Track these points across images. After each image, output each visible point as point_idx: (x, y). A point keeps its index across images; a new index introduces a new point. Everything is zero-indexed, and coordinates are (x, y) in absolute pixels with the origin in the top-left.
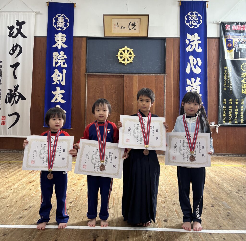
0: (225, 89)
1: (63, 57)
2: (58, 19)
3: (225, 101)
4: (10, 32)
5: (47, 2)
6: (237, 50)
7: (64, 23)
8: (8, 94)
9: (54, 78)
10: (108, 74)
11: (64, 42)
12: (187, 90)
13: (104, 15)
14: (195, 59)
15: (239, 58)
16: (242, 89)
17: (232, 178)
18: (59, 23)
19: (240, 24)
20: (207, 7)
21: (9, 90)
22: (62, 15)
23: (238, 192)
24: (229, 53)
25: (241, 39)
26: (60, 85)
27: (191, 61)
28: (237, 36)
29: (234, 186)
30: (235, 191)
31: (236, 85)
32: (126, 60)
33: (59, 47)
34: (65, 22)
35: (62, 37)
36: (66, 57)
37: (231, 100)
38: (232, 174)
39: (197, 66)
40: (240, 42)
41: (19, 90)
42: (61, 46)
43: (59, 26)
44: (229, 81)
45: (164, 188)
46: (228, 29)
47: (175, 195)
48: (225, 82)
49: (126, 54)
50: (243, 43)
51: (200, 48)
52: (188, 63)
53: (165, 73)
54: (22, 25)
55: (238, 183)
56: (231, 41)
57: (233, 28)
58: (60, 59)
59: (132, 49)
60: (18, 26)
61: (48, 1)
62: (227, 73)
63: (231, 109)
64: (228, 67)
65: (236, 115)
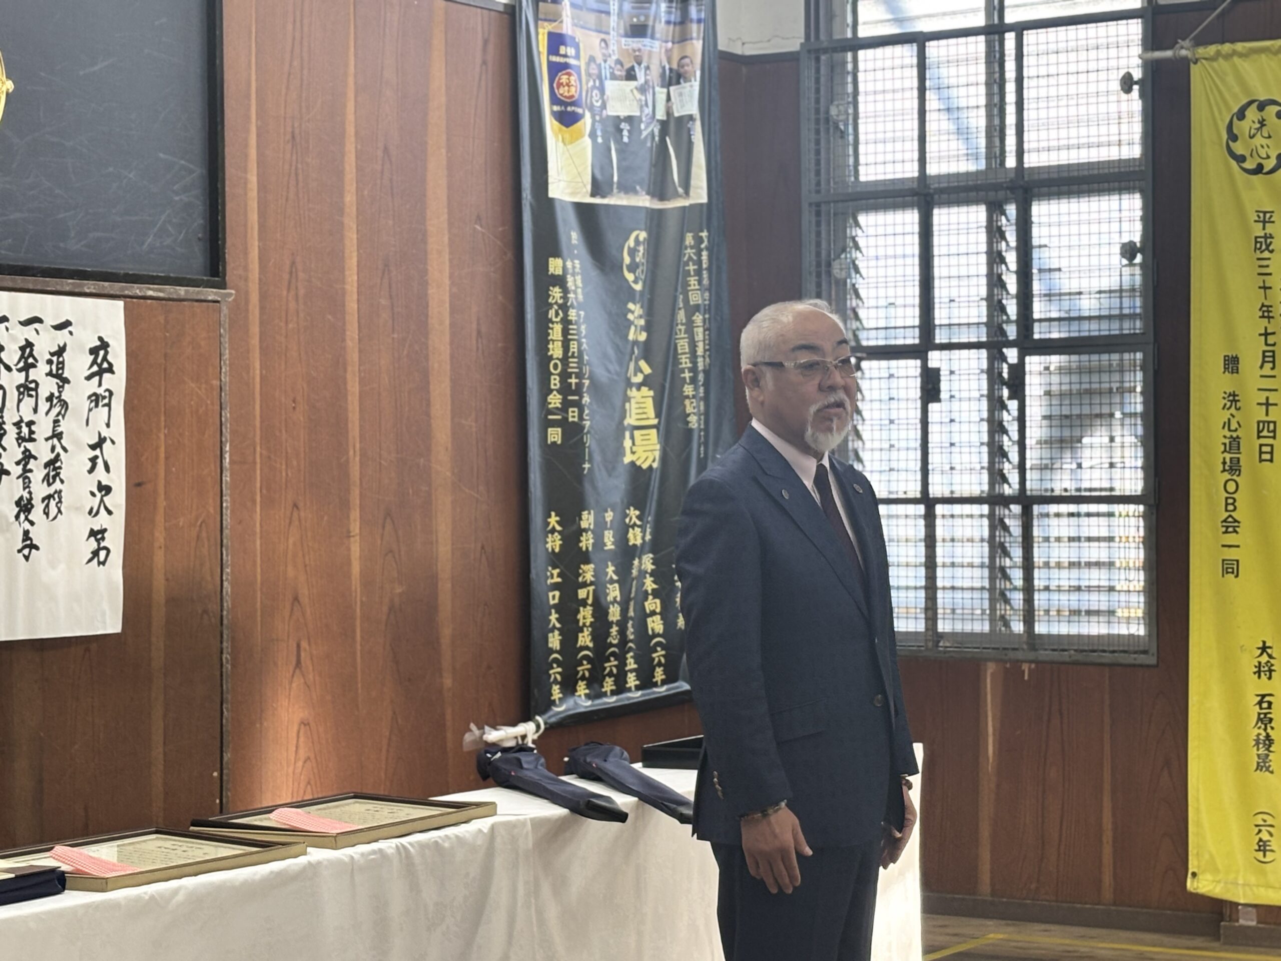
0: (554, 435)
3: (553, 530)
6: (601, 132)
15: (615, 189)
16: (623, 433)
24: (562, 146)
25: (611, 44)
28: (592, 19)
37: (586, 520)
44: (576, 375)
48: (555, 382)
50: (621, 78)
53: (223, 285)
56: (572, 51)
62: (565, 308)
63: (591, 588)
64: (569, 265)
65: (614, 630)
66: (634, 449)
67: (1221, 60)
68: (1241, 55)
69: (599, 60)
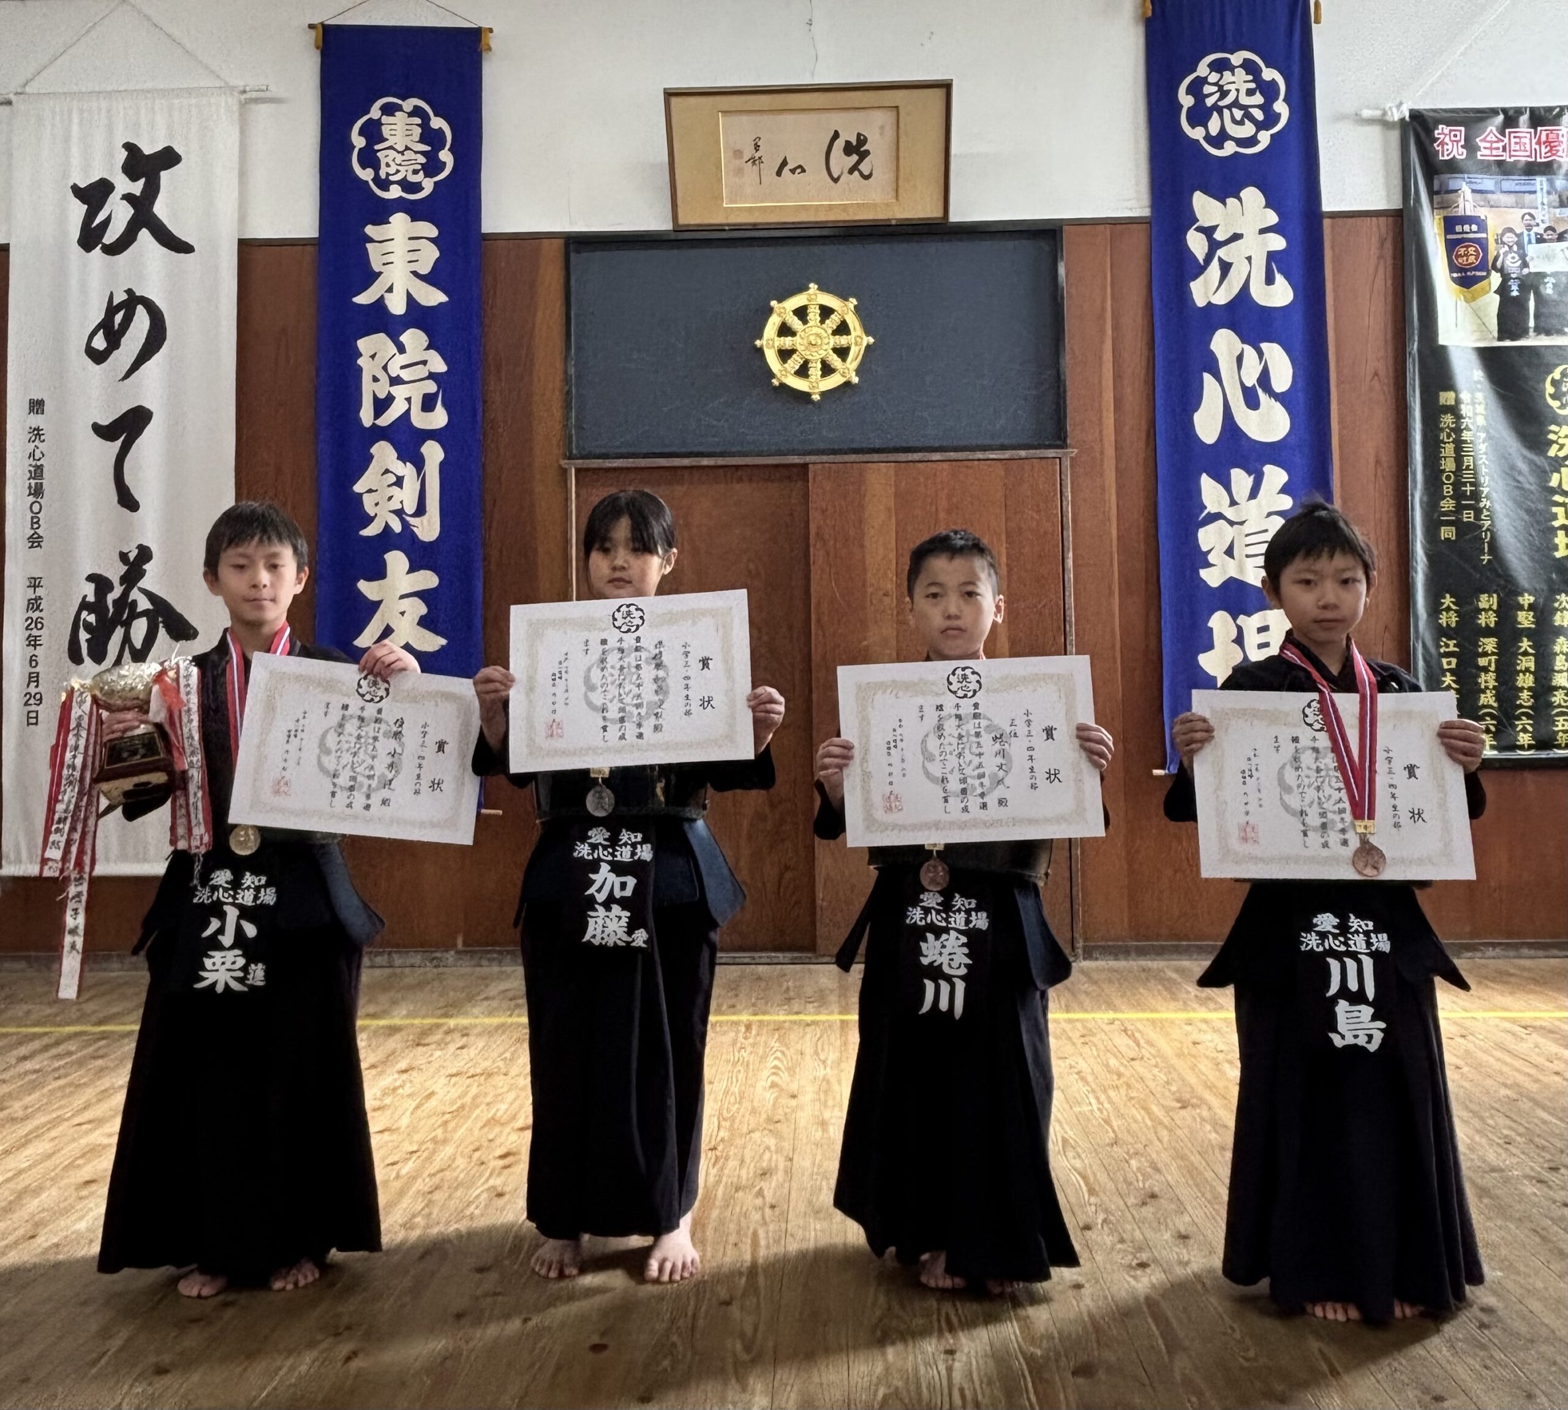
0: (1447, 533)
1: (424, 363)
2: (386, 131)
3: (1448, 609)
4: (90, 216)
5: (311, 27)
6: (1515, 288)
7: (423, 153)
8: (84, 605)
9: (366, 497)
10: (705, 462)
11: (425, 269)
12: (1204, 548)
13: (669, 94)
14: (1250, 352)
15: (1531, 333)
16: (1553, 531)
17: (1509, 1092)
18: (391, 152)
19: (1524, 119)
20: (1317, 21)
21: (91, 578)
22: (409, 104)
23: (1547, 1175)
24: (1462, 304)
25: (1539, 215)
26: (407, 541)
27: (1226, 365)
28: (1510, 199)
29: (1518, 1139)
30: (1528, 1171)
31: (1519, 505)
32: (815, 370)
33: (397, 306)
34: (428, 148)
35: (410, 239)
36: (438, 365)
37: (1487, 601)
38: (1505, 1069)
39: (1262, 396)
40: (1532, 233)
41: (152, 579)
42: (409, 297)
43: (392, 170)
44: (1472, 484)
45: (1078, 1164)
46: (1455, 152)
47: (1144, 1210)
48: (1448, 490)
49: (816, 330)
50: (1551, 241)
51: (1279, 278)
52: (1207, 378)
53: (1064, 445)
54: (164, 175)
55: (1545, 1122)
56: (1474, 227)
57: (1482, 145)
58: (405, 375)
59: (853, 302)
60: (134, 178)
61: (316, 21)
62: (1458, 430)
63: (1493, 658)
64: (1465, 396)
65: (1526, 694)
69: (1519, 230)
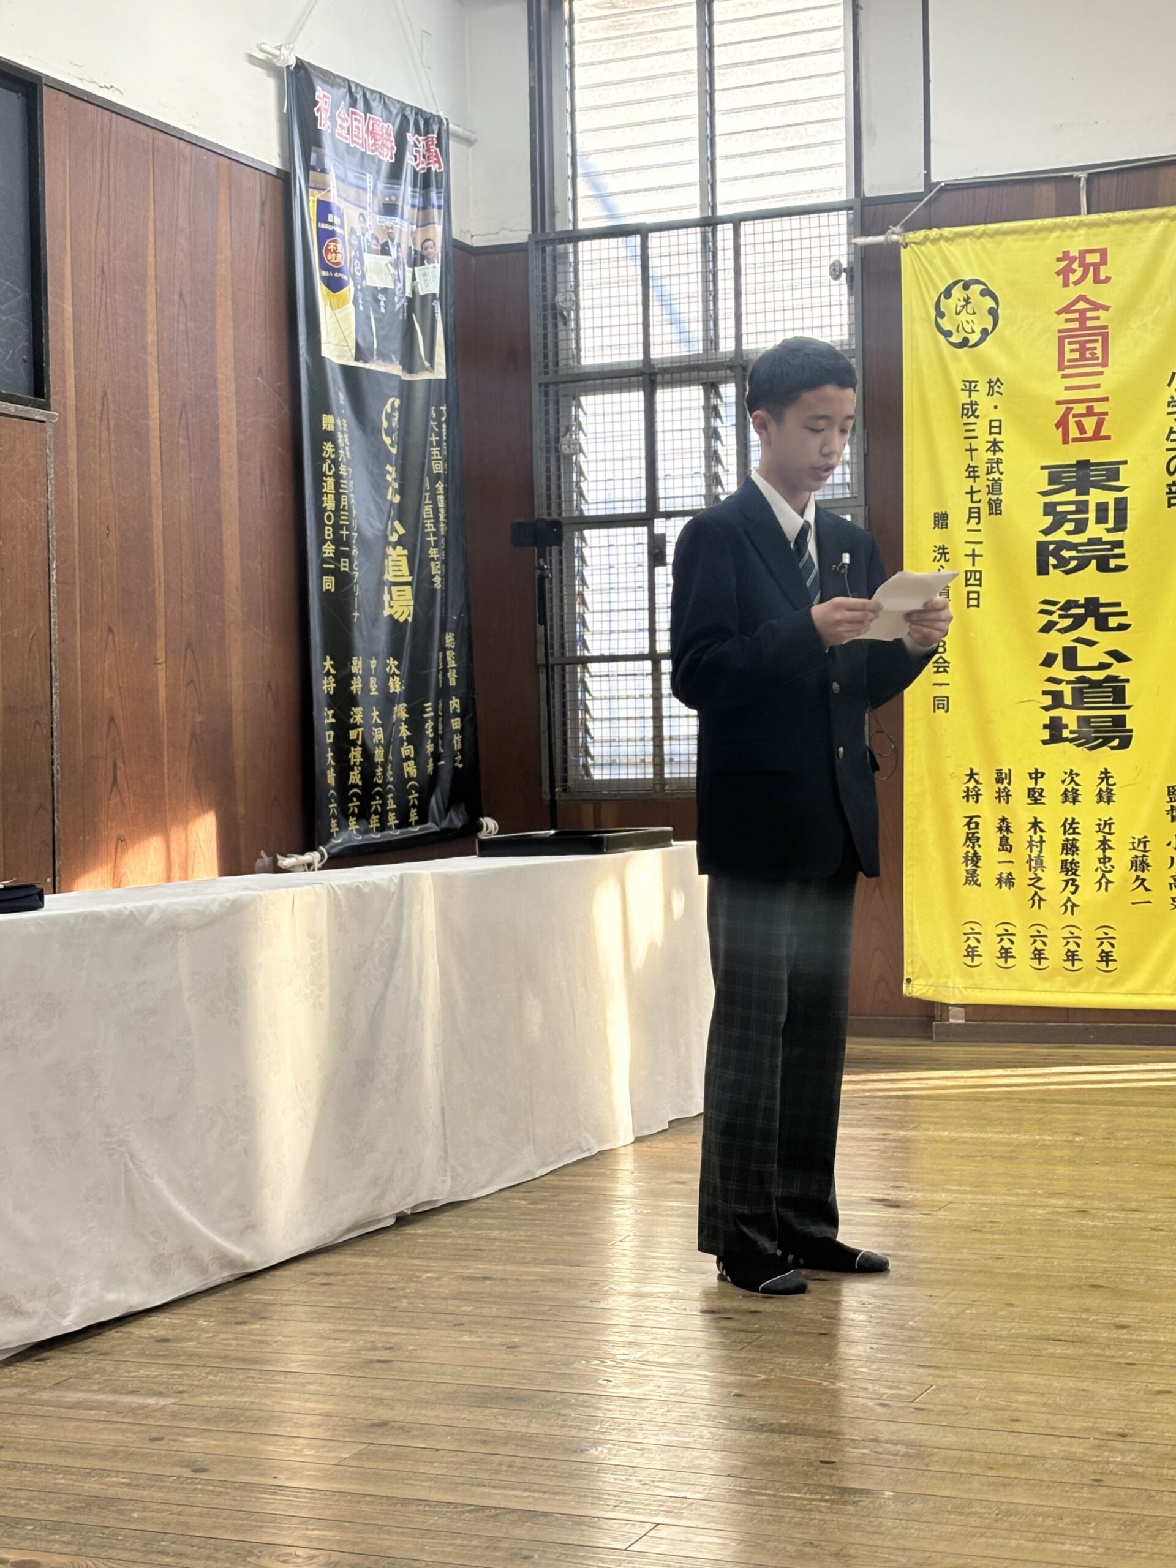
0: (329, 583)
3: (328, 673)
6: (362, 301)
15: (374, 356)
16: (382, 588)
19: (360, 99)
24: (333, 310)
25: (368, 218)
28: (353, 193)
37: (356, 665)
40: (365, 239)
44: (347, 528)
46: (326, 124)
48: (329, 532)
50: (377, 253)
53: (47, 405)
56: (339, 222)
57: (339, 121)
62: (336, 463)
63: (361, 730)
64: (338, 422)
65: (379, 770)
66: (392, 603)
67: (928, 244)
68: (947, 240)
69: (359, 233)
